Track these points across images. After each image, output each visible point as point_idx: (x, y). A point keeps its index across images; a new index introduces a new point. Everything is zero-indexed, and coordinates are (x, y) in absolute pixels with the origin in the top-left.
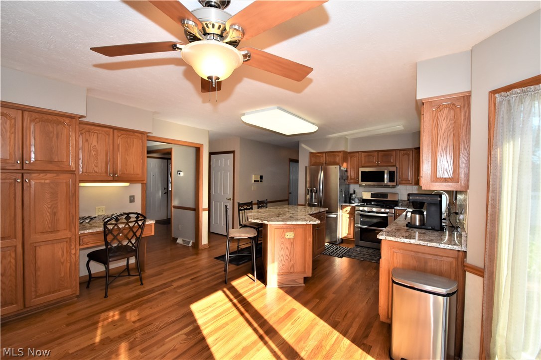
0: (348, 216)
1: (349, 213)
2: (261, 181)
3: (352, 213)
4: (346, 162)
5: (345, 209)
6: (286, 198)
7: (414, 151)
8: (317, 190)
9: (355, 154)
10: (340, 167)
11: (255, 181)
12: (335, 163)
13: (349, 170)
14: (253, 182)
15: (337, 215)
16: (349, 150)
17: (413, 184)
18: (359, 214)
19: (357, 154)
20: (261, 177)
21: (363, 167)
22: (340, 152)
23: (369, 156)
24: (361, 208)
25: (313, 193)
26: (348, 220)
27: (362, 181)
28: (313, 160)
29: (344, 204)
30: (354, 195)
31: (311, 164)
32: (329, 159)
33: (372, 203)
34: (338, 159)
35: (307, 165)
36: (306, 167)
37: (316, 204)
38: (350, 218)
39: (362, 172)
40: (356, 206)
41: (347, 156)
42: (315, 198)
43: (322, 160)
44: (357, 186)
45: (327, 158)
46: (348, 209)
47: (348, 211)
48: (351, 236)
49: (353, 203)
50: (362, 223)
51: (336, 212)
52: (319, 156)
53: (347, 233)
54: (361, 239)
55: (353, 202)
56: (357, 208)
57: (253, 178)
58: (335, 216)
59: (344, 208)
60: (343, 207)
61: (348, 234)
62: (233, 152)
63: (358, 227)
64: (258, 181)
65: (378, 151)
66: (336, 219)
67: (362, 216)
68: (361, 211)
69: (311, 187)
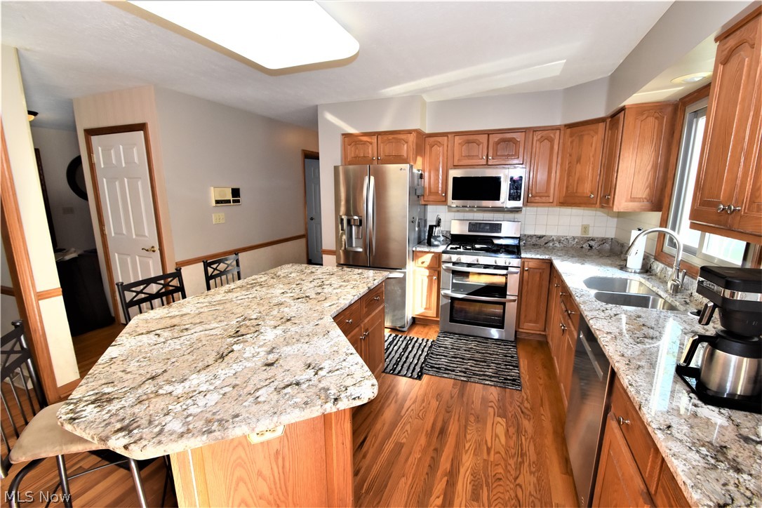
0: (427, 272)
1: (429, 268)
2: (234, 201)
3: (435, 267)
4: (421, 156)
5: (421, 260)
6: (302, 232)
7: (562, 132)
8: (361, 221)
9: (439, 139)
10: (411, 167)
11: (217, 202)
12: (399, 159)
13: (426, 175)
14: (214, 204)
15: (405, 273)
16: (427, 131)
17: (555, 203)
18: (448, 269)
19: (446, 138)
20: (236, 192)
21: (456, 167)
22: (409, 132)
23: (468, 142)
24: (454, 258)
25: (354, 228)
26: (426, 281)
27: (454, 198)
28: (352, 152)
29: (419, 249)
30: (437, 229)
31: (347, 161)
32: (386, 149)
33: (477, 246)
34: (404, 150)
35: (338, 163)
36: (336, 168)
37: (360, 250)
38: (430, 277)
39: (455, 179)
40: (445, 252)
41: (424, 141)
42: (357, 238)
43: (371, 151)
44: (444, 208)
45: (381, 146)
46: (427, 259)
47: (427, 264)
48: (432, 313)
49: (437, 246)
50: (456, 287)
51: (401, 266)
52: (365, 143)
53: (424, 306)
54: (452, 320)
55: (436, 243)
56: (445, 257)
57: (214, 195)
58: (401, 275)
59: (418, 257)
60: (415, 255)
61: (426, 309)
62: (141, 127)
63: (446, 296)
64: (228, 201)
65: (488, 133)
66: (402, 281)
67: (455, 273)
68: (454, 264)
69: (348, 213)
